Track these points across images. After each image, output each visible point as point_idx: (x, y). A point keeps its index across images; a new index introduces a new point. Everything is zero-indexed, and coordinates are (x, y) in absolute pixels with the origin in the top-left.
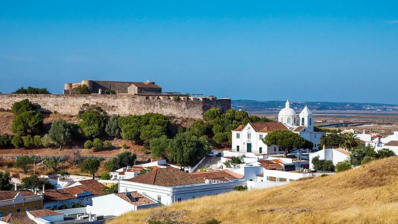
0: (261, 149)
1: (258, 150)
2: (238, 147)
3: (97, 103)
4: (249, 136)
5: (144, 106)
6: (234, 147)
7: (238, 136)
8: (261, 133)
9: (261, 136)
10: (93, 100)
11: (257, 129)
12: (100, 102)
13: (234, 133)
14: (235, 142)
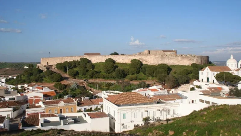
0: (214, 81)
1: (212, 81)
2: (202, 79)
3: (139, 58)
4: (208, 73)
5: (160, 59)
6: (200, 79)
7: (202, 74)
8: (214, 72)
9: (214, 74)
10: (138, 57)
11: (212, 70)
12: (141, 58)
13: (200, 72)
14: (201, 77)
